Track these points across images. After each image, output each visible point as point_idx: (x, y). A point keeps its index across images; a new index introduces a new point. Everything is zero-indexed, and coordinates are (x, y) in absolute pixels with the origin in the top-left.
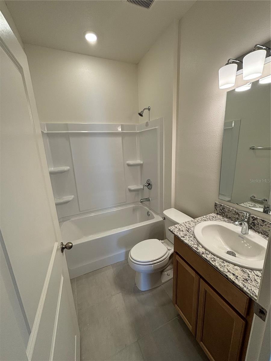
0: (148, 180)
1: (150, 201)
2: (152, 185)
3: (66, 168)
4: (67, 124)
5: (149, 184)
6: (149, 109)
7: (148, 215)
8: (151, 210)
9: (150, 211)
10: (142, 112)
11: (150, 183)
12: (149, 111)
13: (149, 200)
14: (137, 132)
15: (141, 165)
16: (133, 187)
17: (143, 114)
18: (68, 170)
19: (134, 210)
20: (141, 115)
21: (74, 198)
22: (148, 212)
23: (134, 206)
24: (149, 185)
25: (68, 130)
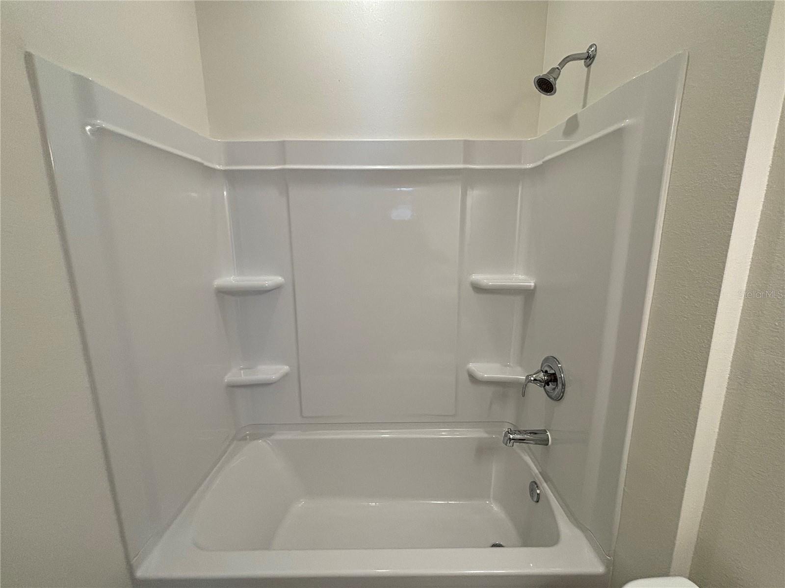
0: (551, 360)
1: (547, 445)
2: (563, 385)
3: (269, 280)
4: (284, 141)
5: (552, 379)
6: (589, 58)
7: (532, 496)
8: (546, 482)
9: (545, 485)
10: (556, 71)
11: (554, 374)
12: (588, 66)
13: (545, 442)
14: (525, 169)
15: (528, 294)
16: (487, 370)
17: (555, 79)
18: (278, 288)
19: (483, 450)
20: (546, 86)
21: (286, 376)
22: (534, 485)
23: (485, 435)
24: (551, 381)
25: (285, 164)
